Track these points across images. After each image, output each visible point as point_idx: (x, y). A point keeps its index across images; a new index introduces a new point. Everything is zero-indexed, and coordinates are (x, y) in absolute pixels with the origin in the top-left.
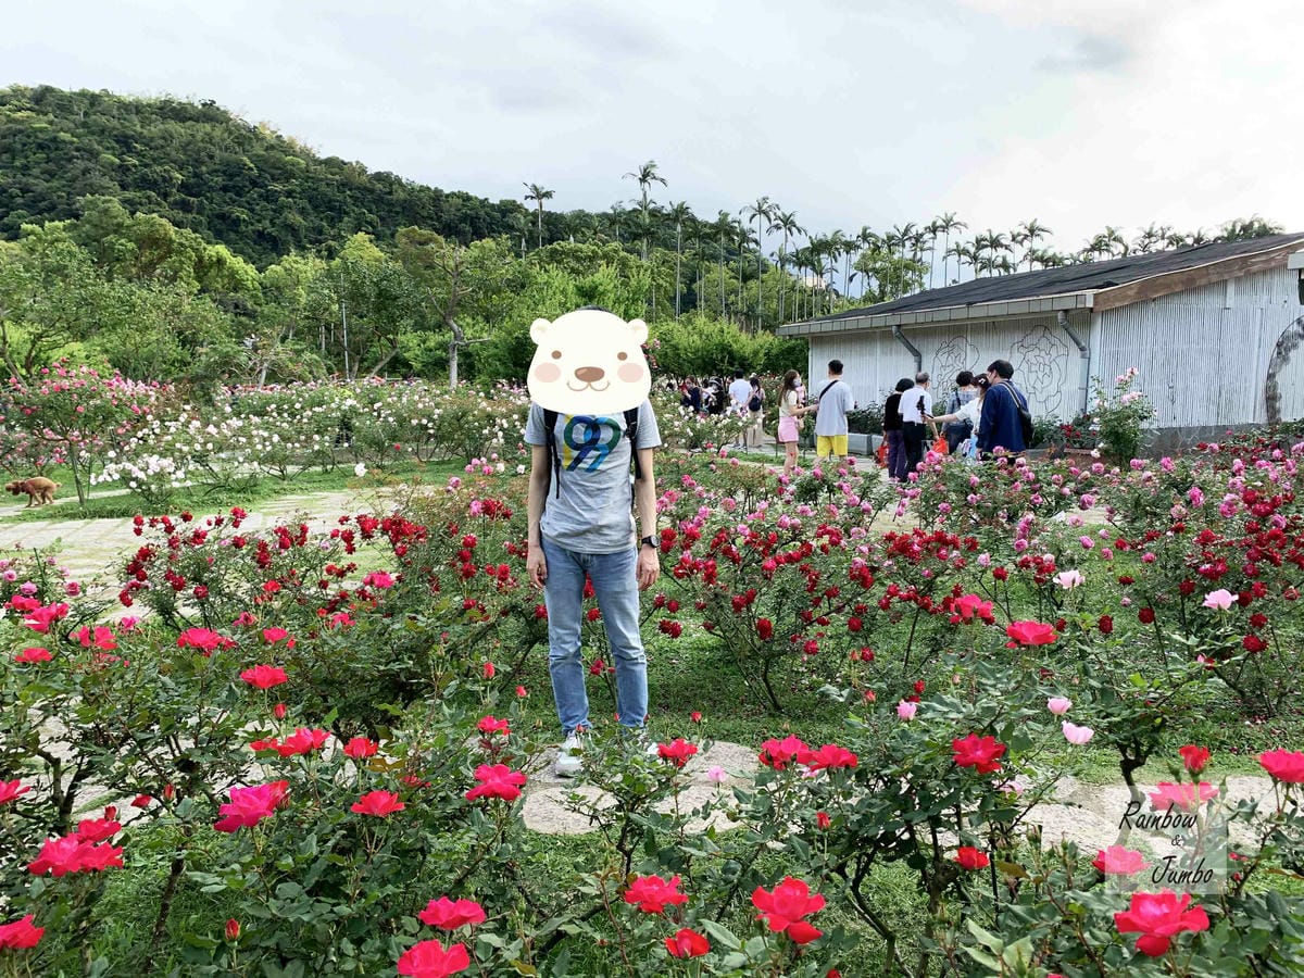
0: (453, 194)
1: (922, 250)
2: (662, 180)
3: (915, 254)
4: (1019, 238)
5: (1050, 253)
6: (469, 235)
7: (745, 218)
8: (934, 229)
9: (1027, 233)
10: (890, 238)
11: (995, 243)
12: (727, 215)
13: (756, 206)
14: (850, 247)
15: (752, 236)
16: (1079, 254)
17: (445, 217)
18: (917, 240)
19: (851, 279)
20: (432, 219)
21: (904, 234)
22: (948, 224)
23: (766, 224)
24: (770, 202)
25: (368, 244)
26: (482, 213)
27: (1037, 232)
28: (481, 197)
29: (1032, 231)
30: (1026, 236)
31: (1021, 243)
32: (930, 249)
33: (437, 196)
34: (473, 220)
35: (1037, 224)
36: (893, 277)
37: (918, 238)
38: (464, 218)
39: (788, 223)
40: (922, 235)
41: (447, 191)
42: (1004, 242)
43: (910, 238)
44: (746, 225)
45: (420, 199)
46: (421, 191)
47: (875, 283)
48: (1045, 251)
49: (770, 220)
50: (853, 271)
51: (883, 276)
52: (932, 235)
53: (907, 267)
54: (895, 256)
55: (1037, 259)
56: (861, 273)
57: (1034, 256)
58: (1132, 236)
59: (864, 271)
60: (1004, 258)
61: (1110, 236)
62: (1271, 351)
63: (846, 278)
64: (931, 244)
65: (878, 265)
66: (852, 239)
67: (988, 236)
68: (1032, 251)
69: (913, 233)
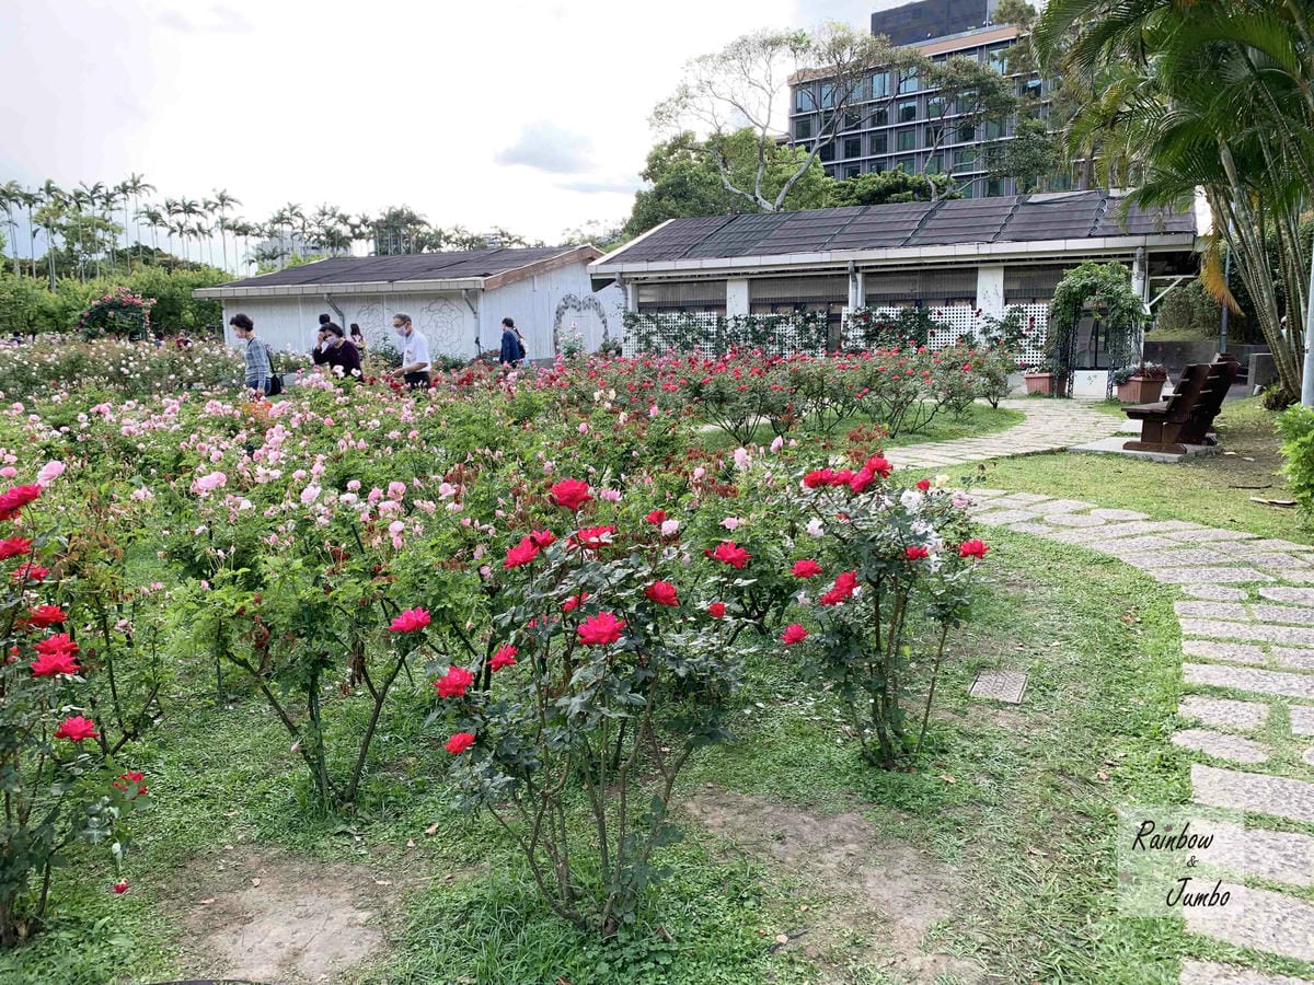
1: (112, 210)
3: (103, 213)
4: (211, 206)
5: (240, 224)
8: (124, 189)
9: (218, 202)
10: (79, 195)
11: (189, 209)
14: (30, 199)
16: (264, 224)
18: (108, 200)
19: (34, 234)
21: (93, 193)
22: (136, 186)
27: (227, 202)
29: (222, 199)
30: (217, 205)
31: (212, 210)
35: (225, 195)
36: (81, 233)
37: (109, 198)
40: (113, 195)
42: (196, 208)
43: (99, 197)
47: (60, 241)
48: (236, 221)
50: (35, 227)
51: (73, 234)
52: (122, 196)
53: (98, 226)
54: (84, 214)
55: (228, 227)
56: (44, 229)
57: (224, 225)
58: (310, 211)
59: (47, 226)
60: (199, 225)
61: (292, 210)
62: (554, 316)
63: (29, 234)
64: (122, 204)
65: (63, 221)
66: (33, 191)
67: (180, 202)
68: (223, 220)
69: (103, 191)
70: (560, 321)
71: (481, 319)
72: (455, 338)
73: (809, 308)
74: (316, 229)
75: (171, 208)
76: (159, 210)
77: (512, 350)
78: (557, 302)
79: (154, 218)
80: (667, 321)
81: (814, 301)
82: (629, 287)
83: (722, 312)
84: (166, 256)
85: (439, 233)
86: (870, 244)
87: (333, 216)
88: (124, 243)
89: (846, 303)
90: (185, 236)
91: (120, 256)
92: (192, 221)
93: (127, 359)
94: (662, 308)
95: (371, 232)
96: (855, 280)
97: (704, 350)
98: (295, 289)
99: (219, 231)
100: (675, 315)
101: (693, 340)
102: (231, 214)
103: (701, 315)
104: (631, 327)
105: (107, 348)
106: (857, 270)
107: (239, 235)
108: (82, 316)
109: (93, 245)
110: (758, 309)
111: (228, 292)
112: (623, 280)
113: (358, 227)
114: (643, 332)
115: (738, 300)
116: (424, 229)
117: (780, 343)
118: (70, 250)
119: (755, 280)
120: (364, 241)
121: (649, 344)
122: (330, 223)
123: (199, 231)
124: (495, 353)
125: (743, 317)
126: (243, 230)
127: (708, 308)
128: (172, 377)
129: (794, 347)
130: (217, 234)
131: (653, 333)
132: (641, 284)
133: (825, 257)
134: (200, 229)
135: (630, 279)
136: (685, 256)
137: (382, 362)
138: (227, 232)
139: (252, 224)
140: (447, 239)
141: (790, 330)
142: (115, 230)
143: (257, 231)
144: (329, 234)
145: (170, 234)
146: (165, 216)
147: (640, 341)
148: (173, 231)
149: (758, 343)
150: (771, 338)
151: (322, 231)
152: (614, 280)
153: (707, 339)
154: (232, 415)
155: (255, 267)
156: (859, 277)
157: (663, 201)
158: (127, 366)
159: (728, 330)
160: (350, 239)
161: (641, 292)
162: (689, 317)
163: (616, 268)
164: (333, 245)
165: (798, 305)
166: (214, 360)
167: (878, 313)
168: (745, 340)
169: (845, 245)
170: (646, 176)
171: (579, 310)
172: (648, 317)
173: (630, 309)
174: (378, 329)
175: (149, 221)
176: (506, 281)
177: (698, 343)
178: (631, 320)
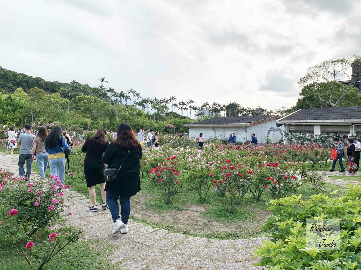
0: (20, 74)
1: (167, 104)
2: (107, 82)
3: (166, 105)
4: (188, 103)
6: (26, 87)
7: (127, 93)
8: (170, 99)
10: (161, 101)
11: (183, 104)
12: (123, 92)
13: (130, 90)
14: (152, 102)
15: (129, 97)
16: (200, 107)
17: (17, 80)
18: (167, 102)
20: (13, 81)
21: (164, 100)
22: (173, 99)
23: (132, 95)
24: (133, 90)
25: (22, 91)
26: (30, 80)
27: (192, 102)
28: (30, 76)
30: (190, 103)
32: (169, 104)
33: (15, 74)
34: (27, 82)
35: (192, 100)
36: (161, 109)
38: (24, 81)
39: (138, 95)
40: (168, 101)
41: (18, 73)
42: (185, 103)
43: (165, 101)
44: (128, 95)
45: (9, 74)
46: (9, 72)
47: (156, 110)
49: (133, 94)
50: (152, 108)
51: (159, 109)
52: (170, 101)
53: (164, 108)
54: (162, 105)
55: (192, 108)
56: (153, 108)
57: (191, 107)
58: (211, 104)
59: (154, 108)
60: (185, 107)
61: (207, 104)
62: (267, 133)
63: (151, 109)
64: (169, 103)
65: (157, 106)
66: (152, 100)
67: (182, 102)
68: (191, 106)
69: (166, 100)
70: (269, 134)
71: (248, 133)
72: (241, 137)
73: (338, 134)
74: (212, 108)
75: (180, 104)
76: (177, 104)
77: (254, 141)
78: (268, 129)
79: (176, 105)
80: (296, 135)
81: (341, 132)
82: (287, 126)
83: (312, 134)
84: (178, 114)
85: (243, 109)
86: (357, 118)
87: (217, 105)
88: (169, 111)
89: (350, 133)
90: (182, 110)
91: (168, 114)
92: (184, 106)
93: (171, 139)
94: (296, 132)
95: (225, 109)
96: (352, 127)
97: (307, 143)
98: (206, 125)
99: (190, 108)
100: (299, 134)
101: (304, 140)
102: (193, 105)
103: (306, 134)
104: (286, 136)
105: (167, 136)
106: (353, 124)
107: (194, 109)
108: (162, 130)
109: (163, 112)
110: (323, 134)
111: (191, 125)
112: (285, 125)
113: (222, 107)
114: (290, 138)
115: (317, 131)
116: (239, 108)
117: (329, 143)
118: (158, 113)
119: (322, 126)
120: (224, 111)
121: (291, 141)
122: (215, 107)
123: (185, 109)
124: (250, 141)
125: (318, 135)
126: (195, 108)
127: (309, 132)
128: (179, 143)
129: (333, 144)
130: (189, 109)
131: (293, 138)
132: (290, 125)
133: (343, 121)
134: (186, 108)
135: (287, 124)
136: (302, 119)
137: (221, 143)
138: (192, 109)
139: (197, 107)
140: (245, 110)
141: (332, 139)
142: (168, 109)
143: (198, 109)
144: (215, 109)
145: (179, 110)
146: (178, 105)
147: (289, 140)
148: (180, 109)
149: (322, 142)
150: (326, 141)
151: (213, 109)
152: (283, 124)
153: (308, 140)
154: (191, 152)
155: (197, 118)
156: (354, 126)
157: (305, 101)
158: (170, 140)
159: (314, 138)
160: (220, 110)
161: (290, 127)
162: (303, 135)
163: (284, 121)
164: (216, 112)
165: (335, 133)
166: (187, 140)
167: (359, 136)
168: (319, 141)
169: (349, 117)
170: (301, 94)
171: (275, 131)
172: (291, 134)
173: (287, 132)
174: (223, 134)
175: (175, 106)
176: (254, 124)
177: (305, 142)
178: (287, 135)
